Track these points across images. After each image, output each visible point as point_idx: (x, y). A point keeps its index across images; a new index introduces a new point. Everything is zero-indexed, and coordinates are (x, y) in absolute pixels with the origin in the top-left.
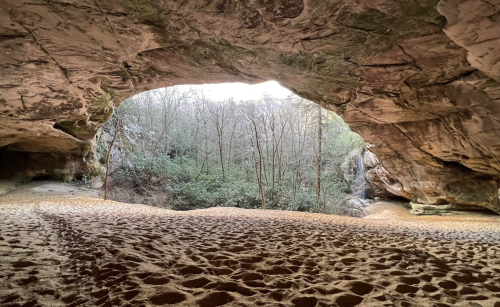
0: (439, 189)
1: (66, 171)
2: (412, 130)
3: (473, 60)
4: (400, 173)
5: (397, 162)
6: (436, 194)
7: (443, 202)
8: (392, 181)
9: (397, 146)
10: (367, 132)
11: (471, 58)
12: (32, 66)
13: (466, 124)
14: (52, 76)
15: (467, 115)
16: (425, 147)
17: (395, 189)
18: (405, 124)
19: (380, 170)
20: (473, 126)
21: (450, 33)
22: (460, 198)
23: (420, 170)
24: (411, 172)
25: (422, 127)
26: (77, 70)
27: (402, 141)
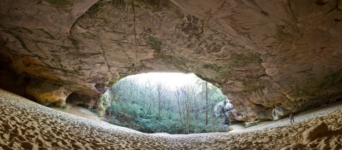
0: (255, 115)
1: (90, 104)
2: (247, 93)
3: (267, 72)
4: (242, 111)
5: (241, 106)
6: (254, 117)
7: (257, 120)
8: (238, 115)
9: (241, 100)
10: (230, 95)
11: (266, 71)
12: (99, 65)
13: (263, 91)
14: (104, 69)
15: (264, 87)
16: (251, 100)
17: (240, 118)
18: (244, 92)
19: (234, 111)
20: (265, 91)
21: (263, 64)
22: (262, 117)
23: (249, 109)
24: (246, 110)
25: (250, 92)
26: (113, 66)
27: (243, 98)
